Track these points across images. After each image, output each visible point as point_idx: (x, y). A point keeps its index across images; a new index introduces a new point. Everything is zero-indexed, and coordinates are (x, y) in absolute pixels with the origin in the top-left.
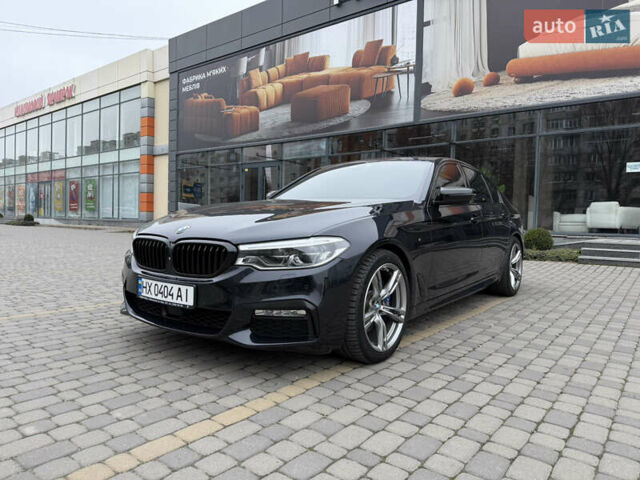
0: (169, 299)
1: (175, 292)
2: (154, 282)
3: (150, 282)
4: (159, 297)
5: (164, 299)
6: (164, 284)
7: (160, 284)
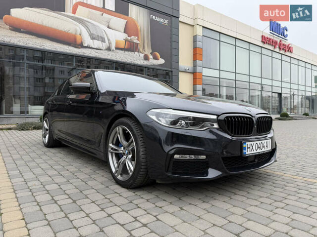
0: (263, 150)
1: (265, 145)
2: (255, 143)
3: (252, 143)
4: (259, 151)
5: (261, 151)
6: (261, 142)
7: (258, 142)
